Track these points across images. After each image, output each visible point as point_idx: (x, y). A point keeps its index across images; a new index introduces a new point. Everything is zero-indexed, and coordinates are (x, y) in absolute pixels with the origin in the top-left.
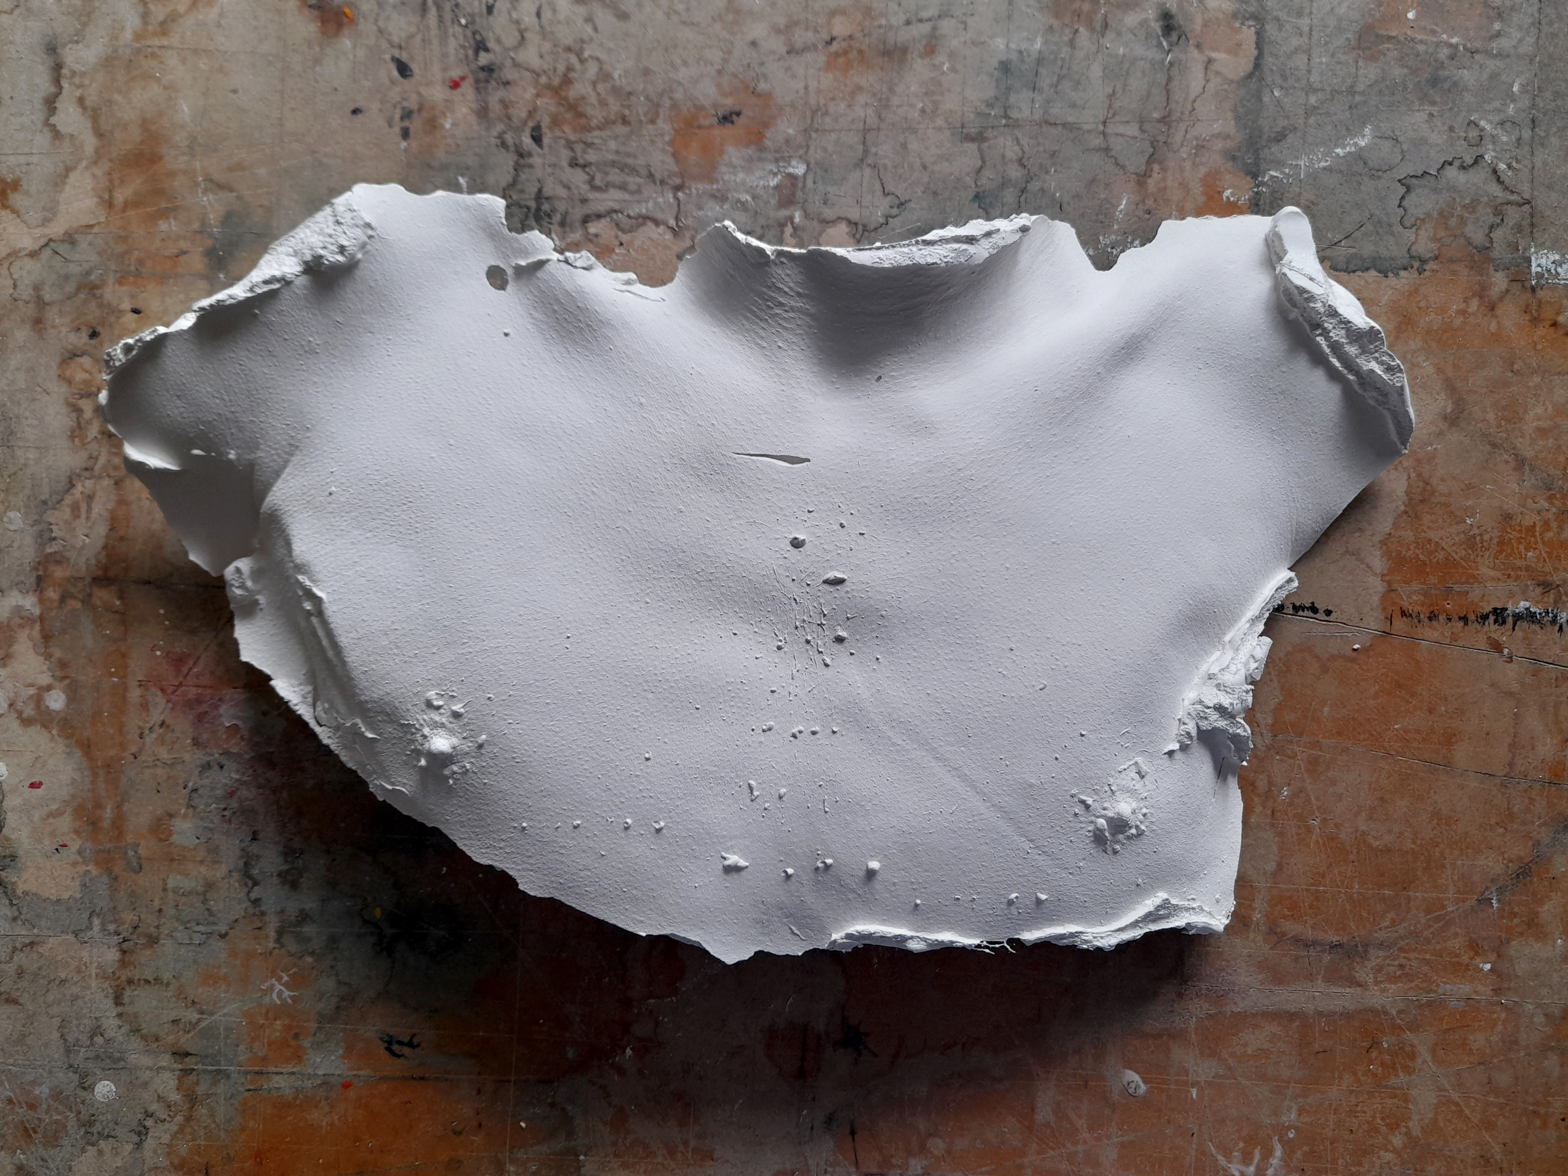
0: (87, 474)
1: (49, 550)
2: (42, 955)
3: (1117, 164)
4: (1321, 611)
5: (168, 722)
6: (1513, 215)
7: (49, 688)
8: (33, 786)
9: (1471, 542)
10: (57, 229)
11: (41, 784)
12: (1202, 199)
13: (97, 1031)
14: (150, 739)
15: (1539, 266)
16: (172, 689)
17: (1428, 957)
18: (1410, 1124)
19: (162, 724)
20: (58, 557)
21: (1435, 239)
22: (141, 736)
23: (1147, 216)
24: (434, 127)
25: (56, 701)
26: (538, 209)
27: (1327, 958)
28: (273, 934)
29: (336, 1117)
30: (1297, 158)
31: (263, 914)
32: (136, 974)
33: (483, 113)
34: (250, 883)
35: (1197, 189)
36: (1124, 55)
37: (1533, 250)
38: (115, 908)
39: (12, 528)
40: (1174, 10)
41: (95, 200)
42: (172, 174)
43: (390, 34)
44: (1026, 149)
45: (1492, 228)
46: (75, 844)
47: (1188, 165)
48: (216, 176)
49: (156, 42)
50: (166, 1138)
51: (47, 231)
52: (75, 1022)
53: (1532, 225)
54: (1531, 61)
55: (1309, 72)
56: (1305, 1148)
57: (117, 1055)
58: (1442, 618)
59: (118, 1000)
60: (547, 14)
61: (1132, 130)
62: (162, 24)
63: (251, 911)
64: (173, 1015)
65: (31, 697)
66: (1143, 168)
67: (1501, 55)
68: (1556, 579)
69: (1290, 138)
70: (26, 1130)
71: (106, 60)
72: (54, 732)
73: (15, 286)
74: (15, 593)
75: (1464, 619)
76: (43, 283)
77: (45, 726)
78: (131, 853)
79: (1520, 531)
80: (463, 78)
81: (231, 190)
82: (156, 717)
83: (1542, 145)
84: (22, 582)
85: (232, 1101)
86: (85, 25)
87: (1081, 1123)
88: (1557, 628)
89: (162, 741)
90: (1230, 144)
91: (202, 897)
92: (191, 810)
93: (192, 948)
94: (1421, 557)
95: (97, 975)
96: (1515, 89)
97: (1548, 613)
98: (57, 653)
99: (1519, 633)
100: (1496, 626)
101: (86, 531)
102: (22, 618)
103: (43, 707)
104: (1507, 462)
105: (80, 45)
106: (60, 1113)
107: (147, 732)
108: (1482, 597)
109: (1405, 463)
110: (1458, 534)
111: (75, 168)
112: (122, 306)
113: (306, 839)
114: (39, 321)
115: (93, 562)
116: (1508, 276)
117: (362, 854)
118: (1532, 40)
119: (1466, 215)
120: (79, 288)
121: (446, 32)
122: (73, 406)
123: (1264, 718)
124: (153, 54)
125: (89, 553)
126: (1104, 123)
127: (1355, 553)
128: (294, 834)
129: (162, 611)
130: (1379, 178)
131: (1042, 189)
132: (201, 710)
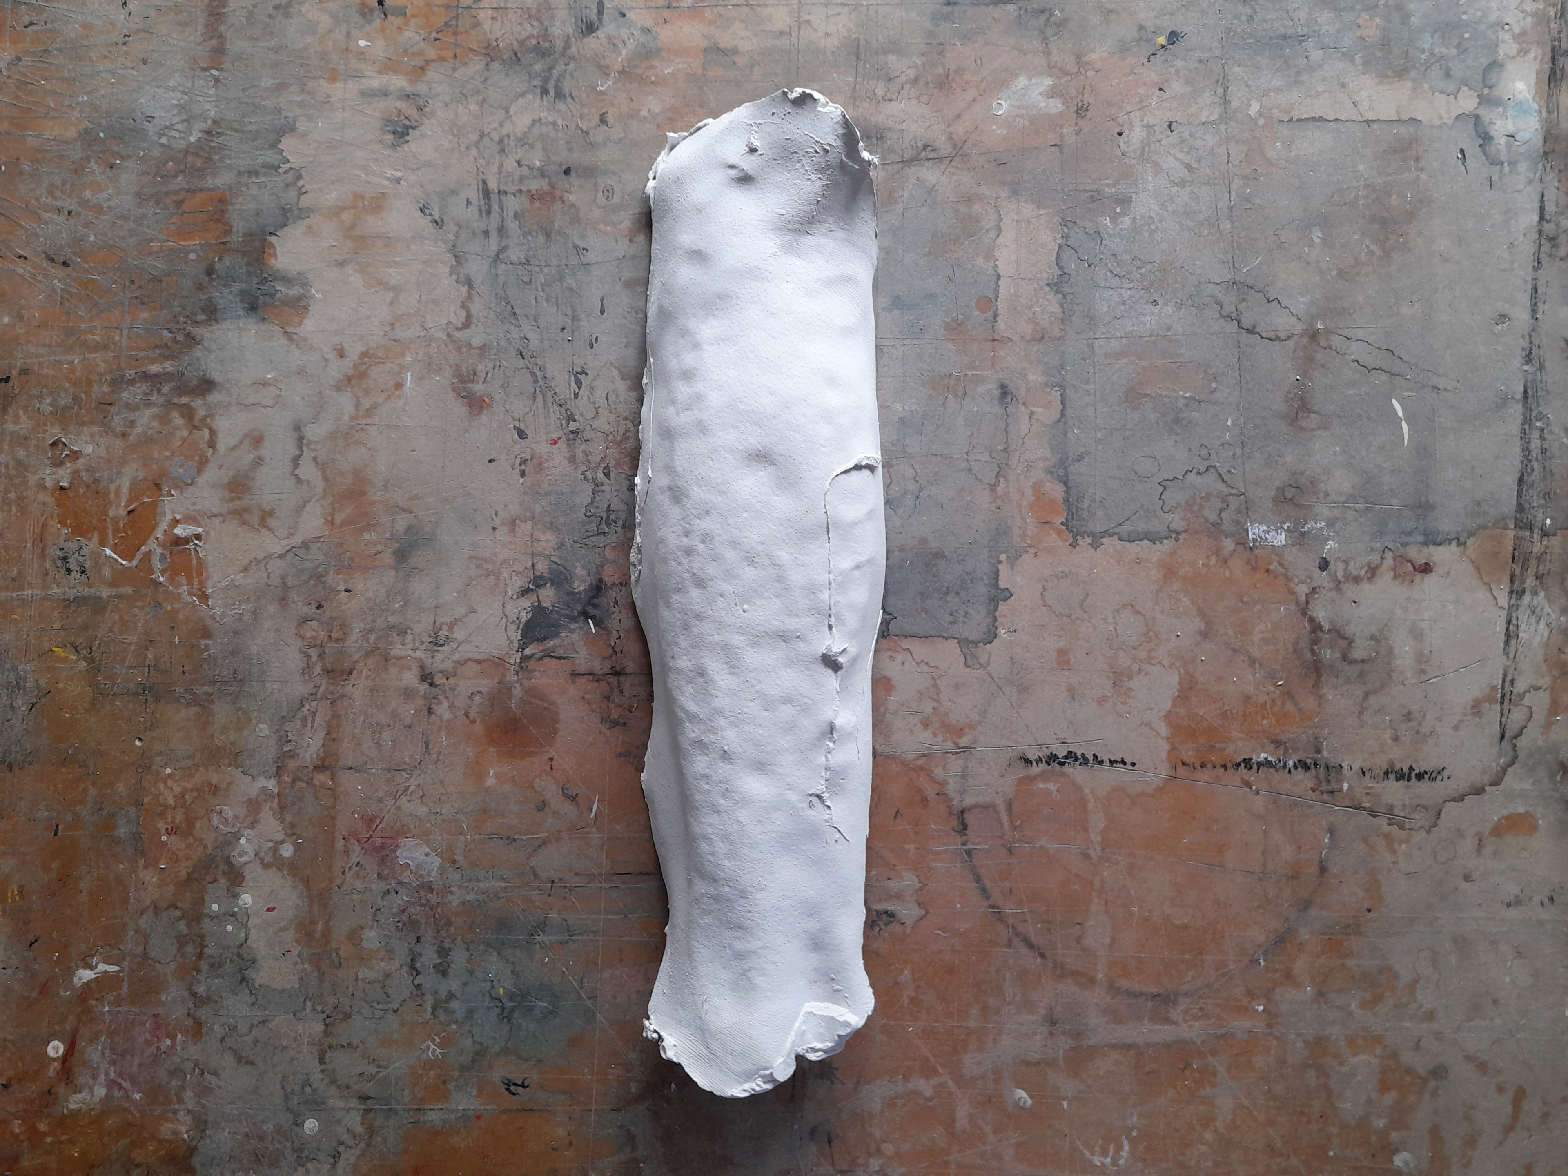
0: (313, 697)
1: (285, 749)
2: (271, 1030)
3: (977, 479)
4: (1128, 764)
5: (361, 863)
6: (1234, 502)
7: (282, 842)
8: (268, 910)
9: (1224, 715)
10: (297, 540)
11: (274, 908)
12: (1032, 499)
13: (307, 1083)
14: (349, 875)
15: (1254, 534)
16: (365, 839)
17: (1219, 1002)
18: (1217, 1124)
19: (358, 864)
20: (291, 753)
21: (1184, 519)
22: (343, 873)
24: (541, 469)
25: (287, 851)
26: (608, 518)
27: (1150, 1004)
28: (429, 1009)
29: (471, 1141)
31: (423, 994)
32: (335, 1042)
33: (572, 459)
34: (415, 974)
35: (1029, 492)
36: (978, 411)
37: (1249, 524)
38: (322, 994)
39: (261, 735)
40: (1007, 382)
41: (323, 521)
42: (373, 503)
43: (513, 412)
44: (919, 471)
45: (1221, 510)
46: (296, 950)
47: (1022, 478)
48: (401, 504)
49: (364, 421)
50: (352, 1160)
51: (290, 541)
52: (292, 1077)
53: (1247, 508)
54: (1238, 406)
55: (1096, 418)
56: (1145, 1144)
57: (320, 1100)
58: (1210, 766)
59: (322, 1061)
61: (985, 457)
62: (367, 410)
64: (360, 1070)
65: (270, 848)
66: (994, 480)
67: (1217, 403)
68: (1283, 738)
69: (1086, 459)
70: (257, 1155)
71: (332, 433)
72: (285, 872)
73: (269, 577)
74: (262, 779)
75: (1224, 767)
76: (288, 575)
77: (277, 868)
78: (334, 955)
79: (1257, 707)
80: (559, 438)
81: (411, 513)
82: (354, 860)
83: (1249, 457)
84: (267, 771)
85: (399, 1131)
86: (319, 412)
87: (988, 1129)
88: (1287, 770)
89: (357, 875)
90: (1048, 463)
91: (381, 985)
92: (375, 924)
93: (374, 1020)
94: (1193, 726)
95: (308, 1042)
96: (1229, 424)
97: (1280, 761)
98: (289, 818)
99: (1261, 775)
100: (1246, 771)
101: (311, 736)
102: (266, 795)
103: (278, 856)
104: (1244, 661)
105: (316, 425)
106: (280, 1142)
107: (347, 869)
108: (1235, 751)
109: (1177, 664)
110: (1216, 710)
111: (310, 501)
112: (338, 588)
113: (453, 941)
114: (283, 599)
115: (315, 756)
116: (1234, 541)
117: (491, 950)
118: (1237, 394)
119: (1204, 503)
120: (311, 577)
121: (548, 409)
122: (305, 653)
123: (1095, 837)
124: (361, 429)
125: (313, 750)
126: (967, 453)
127: (1148, 724)
128: (445, 938)
129: (359, 787)
130: (1146, 482)
131: (929, 496)
132: (384, 854)
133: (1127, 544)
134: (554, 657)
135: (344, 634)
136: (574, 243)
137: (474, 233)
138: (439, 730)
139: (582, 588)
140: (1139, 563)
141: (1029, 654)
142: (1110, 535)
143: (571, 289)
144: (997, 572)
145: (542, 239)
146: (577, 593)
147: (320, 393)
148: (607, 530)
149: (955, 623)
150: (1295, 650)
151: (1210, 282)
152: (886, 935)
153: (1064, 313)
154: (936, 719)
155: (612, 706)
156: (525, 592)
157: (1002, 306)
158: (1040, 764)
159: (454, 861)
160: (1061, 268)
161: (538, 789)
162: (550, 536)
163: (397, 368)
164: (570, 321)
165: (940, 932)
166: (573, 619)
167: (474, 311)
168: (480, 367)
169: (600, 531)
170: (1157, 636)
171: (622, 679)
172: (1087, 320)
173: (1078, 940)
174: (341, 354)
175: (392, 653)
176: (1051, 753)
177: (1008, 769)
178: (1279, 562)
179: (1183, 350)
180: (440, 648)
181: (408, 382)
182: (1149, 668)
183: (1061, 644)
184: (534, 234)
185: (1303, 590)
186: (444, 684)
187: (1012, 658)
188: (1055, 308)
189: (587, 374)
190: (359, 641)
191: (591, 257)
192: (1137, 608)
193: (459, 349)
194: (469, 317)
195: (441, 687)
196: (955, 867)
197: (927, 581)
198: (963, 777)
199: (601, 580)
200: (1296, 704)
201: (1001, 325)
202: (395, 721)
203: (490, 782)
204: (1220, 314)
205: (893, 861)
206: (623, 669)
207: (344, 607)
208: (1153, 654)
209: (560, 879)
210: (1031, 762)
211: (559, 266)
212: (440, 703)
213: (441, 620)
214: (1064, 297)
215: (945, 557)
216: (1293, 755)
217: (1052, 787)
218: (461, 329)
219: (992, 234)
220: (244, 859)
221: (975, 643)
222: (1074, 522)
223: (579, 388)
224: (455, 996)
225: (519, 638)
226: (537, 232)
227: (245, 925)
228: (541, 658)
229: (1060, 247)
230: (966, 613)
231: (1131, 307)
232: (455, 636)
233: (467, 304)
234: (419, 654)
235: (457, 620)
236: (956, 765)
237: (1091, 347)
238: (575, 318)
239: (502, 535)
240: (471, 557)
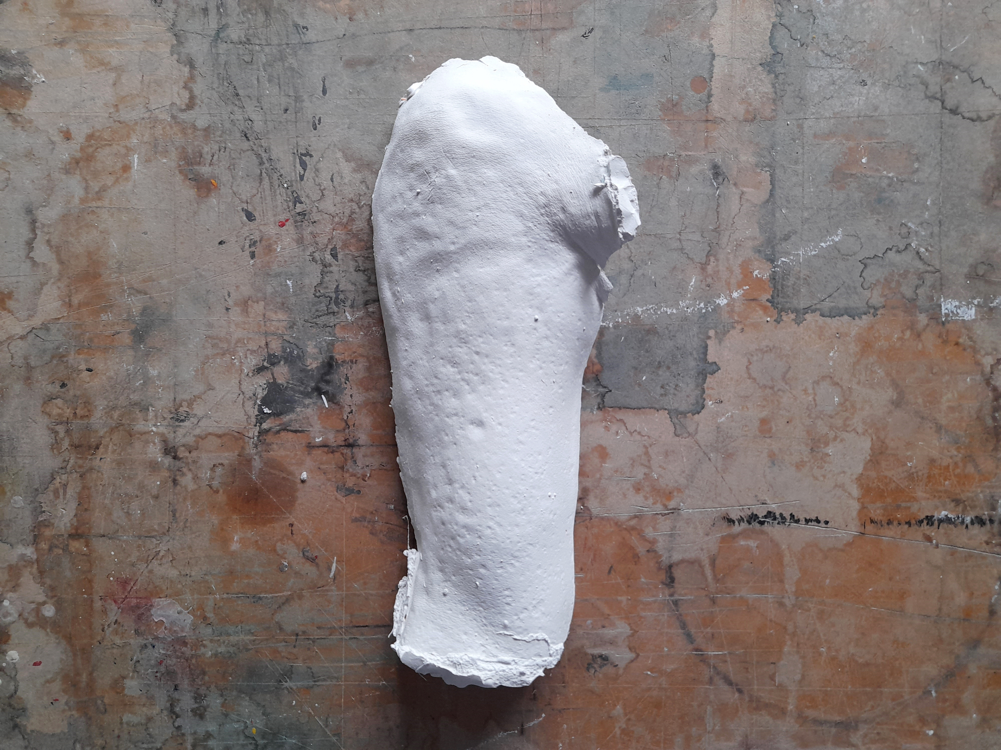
0: (63, 471)
1: (40, 519)
3: (688, 258)
4: (822, 522)
5: (119, 620)
6: (929, 279)
7: (44, 603)
8: (35, 664)
9: (911, 477)
10: (37, 321)
11: (40, 663)
12: (740, 277)
14: (108, 631)
15: (947, 309)
16: (121, 600)
17: (894, 727)
19: (116, 622)
20: (46, 523)
21: (883, 295)
22: (103, 630)
23: (708, 288)
24: (270, 251)
25: (49, 611)
26: (337, 298)
27: (834, 730)
28: (189, 747)
30: (797, 250)
31: (183, 735)
33: (300, 241)
34: (174, 717)
35: (737, 271)
36: (691, 191)
37: (942, 300)
38: (90, 737)
39: (17, 506)
40: (720, 162)
41: (60, 302)
42: (108, 285)
43: (240, 194)
44: (634, 250)
45: (917, 287)
46: (63, 699)
47: (731, 256)
48: (135, 286)
49: (94, 204)
53: (941, 285)
54: (938, 186)
55: (803, 197)
58: (895, 523)
60: (337, 179)
61: (697, 237)
62: (97, 193)
63: (175, 733)
65: (33, 609)
66: (704, 259)
67: (918, 183)
68: (963, 497)
69: (793, 238)
71: (63, 216)
72: (48, 630)
73: (12, 358)
74: (20, 546)
75: (909, 523)
76: (30, 355)
77: (41, 627)
79: (940, 469)
80: (287, 220)
81: (146, 294)
82: (112, 617)
83: (946, 236)
84: (24, 539)
86: (49, 195)
88: (965, 526)
89: (116, 632)
90: (757, 243)
91: (145, 727)
92: (136, 674)
94: (882, 487)
96: (928, 203)
97: (958, 518)
98: (48, 581)
99: (942, 530)
100: (928, 527)
101: (64, 506)
102: (25, 561)
103: (40, 615)
104: (931, 428)
105: (47, 208)
107: (106, 627)
108: (919, 510)
109: (870, 431)
110: (903, 472)
111: (47, 284)
112: (80, 368)
113: (208, 688)
114: (28, 378)
115: (69, 525)
116: (927, 316)
117: (243, 695)
118: (937, 173)
119: (901, 280)
120: (53, 357)
121: (275, 192)
122: (52, 429)
123: (790, 587)
124: (93, 211)
125: (66, 520)
126: (680, 233)
127: (842, 486)
128: (201, 685)
129: (113, 553)
130: (848, 260)
131: (643, 274)
132: (139, 612)
133: (828, 320)
134: (292, 431)
135: (89, 411)
136: (293, 21)
137: (193, 11)
138: (185, 499)
139: (314, 366)
140: (839, 338)
141: (734, 424)
142: (814, 311)
143: (292, 69)
144: (706, 346)
145: (261, 18)
146: (310, 370)
147: (49, 175)
148: (336, 309)
149: (666, 395)
150: (978, 418)
151: (916, 63)
152: (601, 675)
153: (776, 93)
154: (647, 483)
155: (347, 475)
156: (260, 370)
157: (716, 86)
158: (742, 524)
159: (205, 618)
160: (774, 47)
161: (280, 552)
162: (281, 316)
163: (123, 151)
164: (293, 102)
165: (649, 673)
166: (307, 395)
167: (197, 92)
168: (206, 149)
169: (329, 311)
170: (853, 406)
171: (355, 450)
172: (798, 100)
173: (772, 678)
174: (67, 136)
175: (135, 429)
176: (752, 514)
177: (713, 528)
178: (968, 335)
179: (889, 131)
180: (181, 424)
181: (136, 164)
182: (845, 435)
183: (764, 414)
184: (254, 11)
185: (988, 361)
186: (187, 458)
187: (718, 428)
188: (767, 88)
189: (311, 156)
190: (104, 418)
191: (311, 36)
192: (835, 379)
193: (184, 131)
194: (192, 98)
195: (185, 460)
196: (663, 615)
197: (640, 356)
198: (671, 535)
199: (332, 358)
200: (976, 466)
201: (715, 106)
202: (142, 492)
203: (235, 546)
204: (926, 94)
205: (606, 611)
206: (355, 441)
207: (87, 386)
208: (848, 423)
209: (304, 632)
210: (733, 522)
211: (279, 45)
212: (183, 474)
213: (179, 398)
214: (776, 77)
215: (658, 333)
216: (971, 513)
217: (752, 544)
218: (184, 110)
219: (708, 13)
220: (9, 619)
221: (684, 414)
222: (780, 299)
223: (305, 170)
224: (213, 736)
225: (257, 413)
226: (256, 9)
227: (13, 678)
228: (278, 432)
229: (774, 26)
230: (677, 386)
231: (840, 87)
232: (195, 412)
233: (190, 85)
234: (162, 429)
235: (197, 397)
236: (665, 525)
237: (800, 127)
238: (298, 99)
239: (236, 315)
240: (208, 337)
